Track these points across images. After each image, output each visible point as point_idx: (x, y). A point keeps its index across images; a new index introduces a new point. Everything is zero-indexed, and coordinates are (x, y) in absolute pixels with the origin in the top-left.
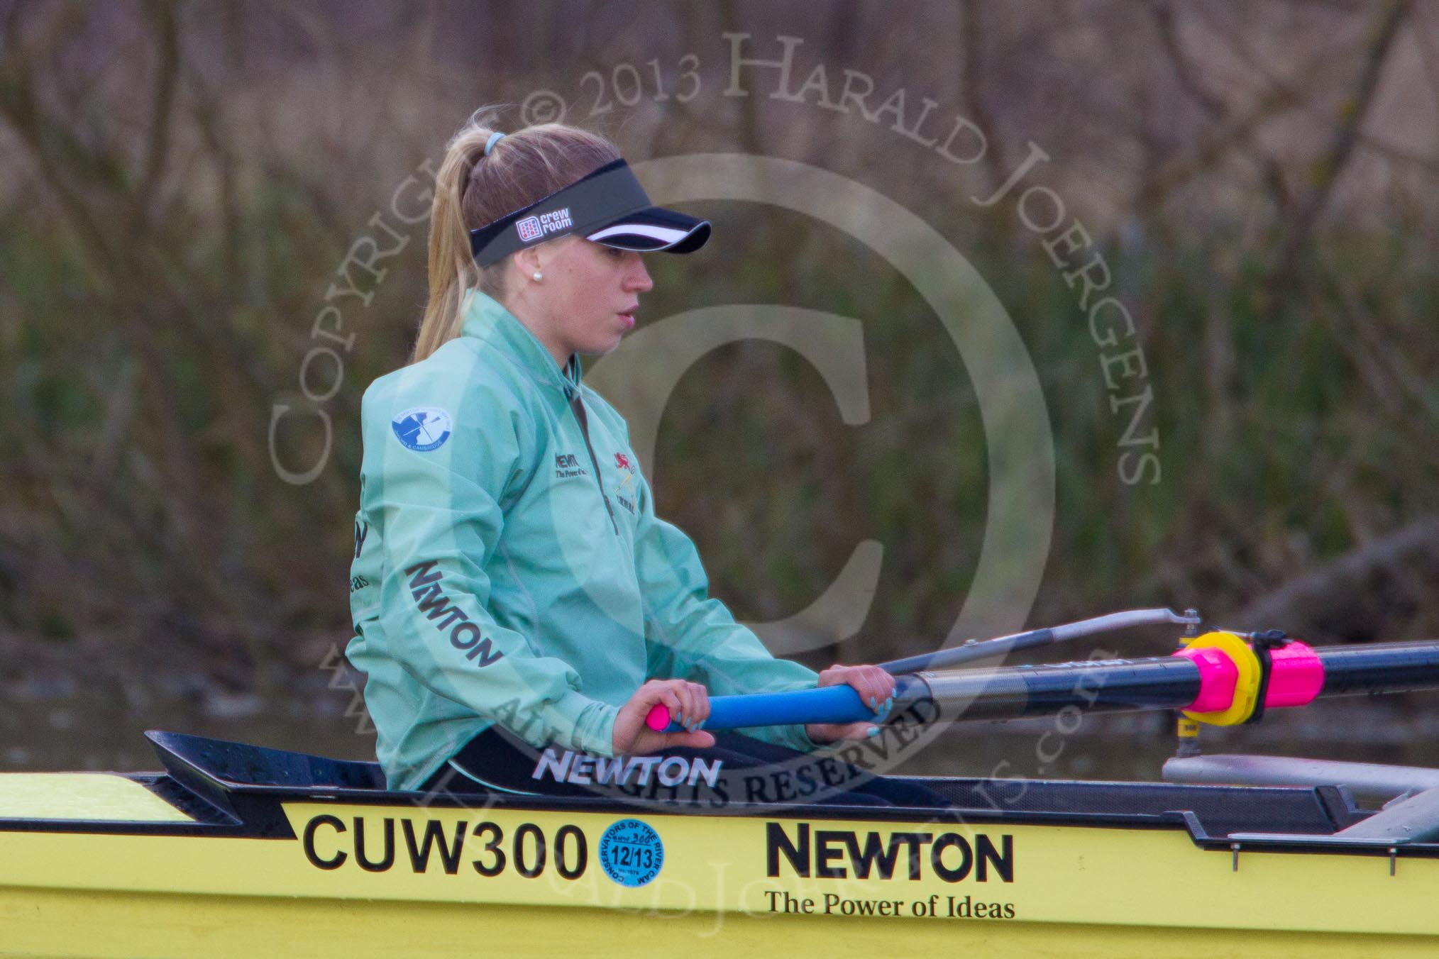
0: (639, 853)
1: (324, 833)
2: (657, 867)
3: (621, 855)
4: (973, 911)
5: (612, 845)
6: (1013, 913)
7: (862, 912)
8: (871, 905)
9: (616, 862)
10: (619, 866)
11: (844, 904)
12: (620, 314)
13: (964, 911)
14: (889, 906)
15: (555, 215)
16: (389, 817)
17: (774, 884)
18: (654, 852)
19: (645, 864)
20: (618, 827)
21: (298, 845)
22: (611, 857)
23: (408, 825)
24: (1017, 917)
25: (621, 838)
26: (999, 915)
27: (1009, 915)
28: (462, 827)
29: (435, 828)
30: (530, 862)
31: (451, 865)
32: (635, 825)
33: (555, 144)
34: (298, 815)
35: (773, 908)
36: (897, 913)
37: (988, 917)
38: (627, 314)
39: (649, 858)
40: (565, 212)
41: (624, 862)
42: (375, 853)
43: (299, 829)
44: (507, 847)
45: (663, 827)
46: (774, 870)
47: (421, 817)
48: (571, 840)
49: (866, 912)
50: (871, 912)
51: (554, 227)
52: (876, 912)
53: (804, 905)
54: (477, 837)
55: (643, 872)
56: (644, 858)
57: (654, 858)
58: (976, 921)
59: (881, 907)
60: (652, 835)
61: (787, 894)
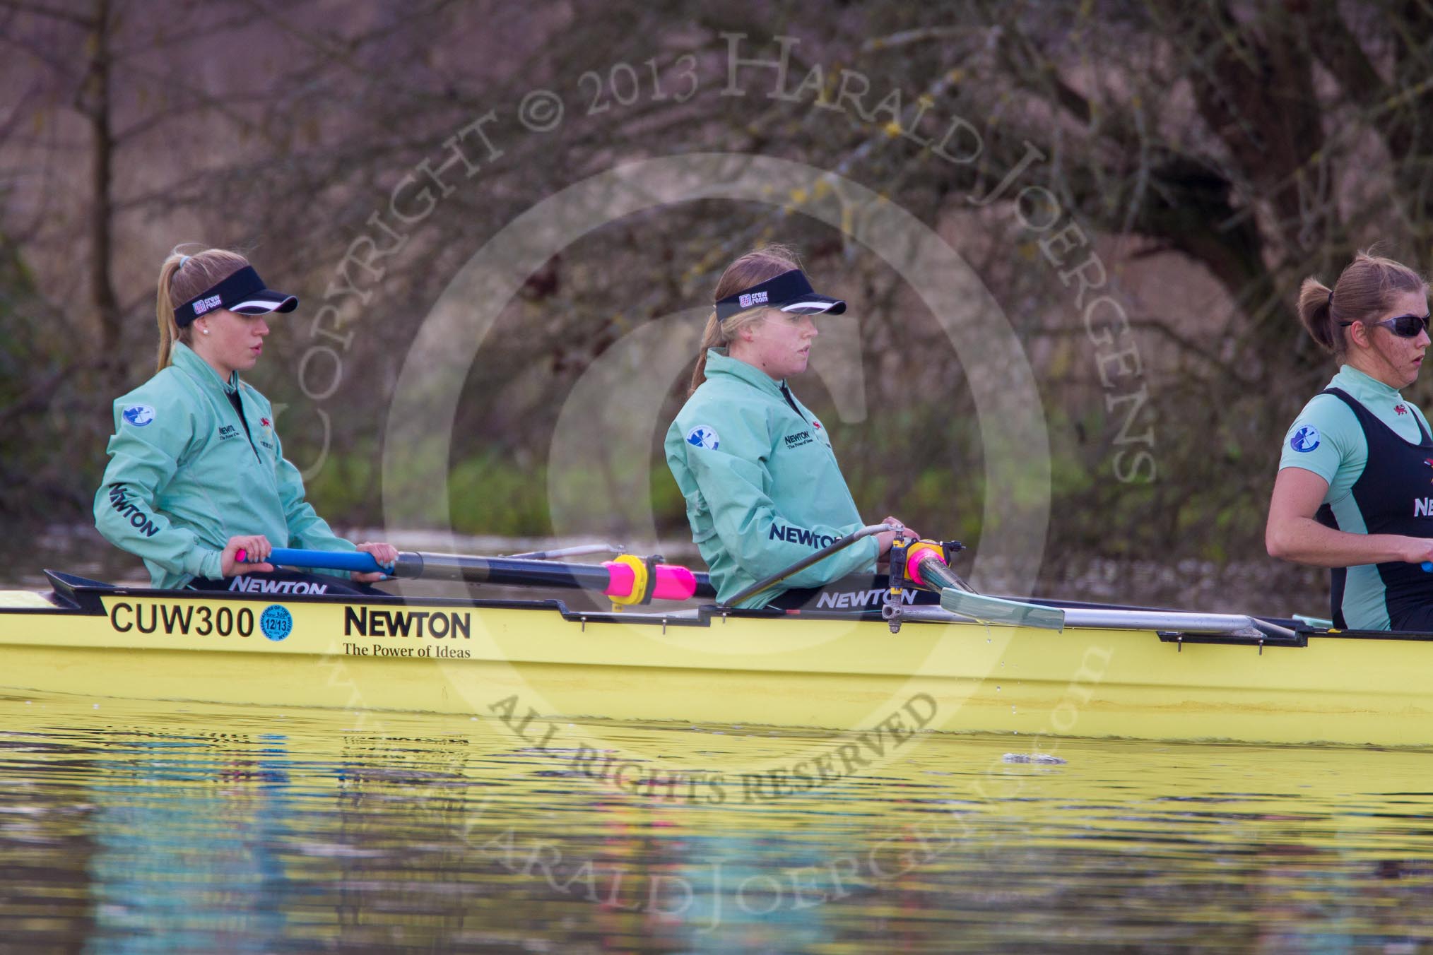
0: (279, 623)
1: (122, 612)
2: (289, 630)
3: (270, 624)
4: (449, 655)
5: (266, 618)
6: (469, 655)
7: (392, 654)
8: (397, 650)
9: (268, 628)
10: (270, 630)
11: (383, 650)
12: (252, 348)
13: (444, 655)
14: (406, 651)
15: (212, 299)
16: (154, 603)
17: (348, 639)
18: (287, 622)
19: (282, 629)
20: (270, 609)
21: (108, 619)
22: (266, 624)
23: (163, 608)
24: (471, 657)
25: (271, 615)
26: (462, 656)
27: (467, 656)
28: (191, 609)
29: (177, 610)
30: (225, 628)
31: (185, 629)
32: (278, 607)
33: (212, 261)
34: (108, 603)
35: (347, 653)
36: (410, 655)
37: (457, 657)
38: (257, 348)
39: (284, 625)
40: (217, 297)
41: (272, 628)
42: (147, 623)
43: (109, 610)
44: (213, 619)
45: (292, 608)
46: (348, 632)
47: (170, 604)
48: (245, 616)
49: (395, 654)
50: (397, 654)
51: (212, 305)
52: (399, 654)
53: (363, 651)
54: (198, 615)
55: (282, 633)
56: (282, 625)
57: (287, 625)
58: (450, 659)
59: (402, 652)
60: (286, 613)
61: (354, 645)
